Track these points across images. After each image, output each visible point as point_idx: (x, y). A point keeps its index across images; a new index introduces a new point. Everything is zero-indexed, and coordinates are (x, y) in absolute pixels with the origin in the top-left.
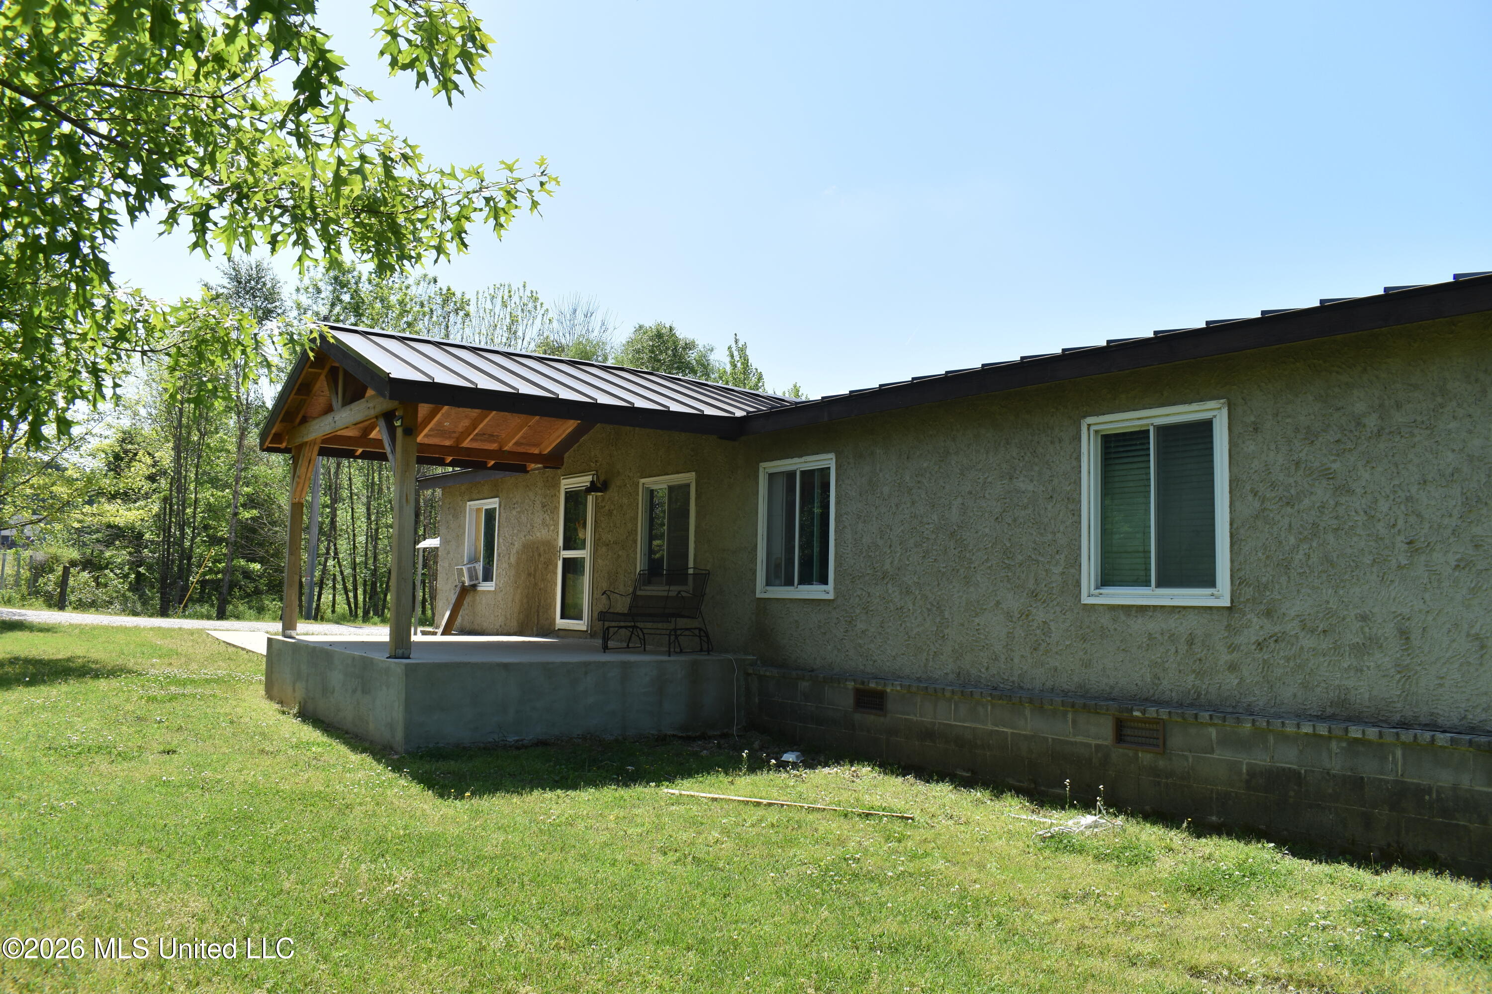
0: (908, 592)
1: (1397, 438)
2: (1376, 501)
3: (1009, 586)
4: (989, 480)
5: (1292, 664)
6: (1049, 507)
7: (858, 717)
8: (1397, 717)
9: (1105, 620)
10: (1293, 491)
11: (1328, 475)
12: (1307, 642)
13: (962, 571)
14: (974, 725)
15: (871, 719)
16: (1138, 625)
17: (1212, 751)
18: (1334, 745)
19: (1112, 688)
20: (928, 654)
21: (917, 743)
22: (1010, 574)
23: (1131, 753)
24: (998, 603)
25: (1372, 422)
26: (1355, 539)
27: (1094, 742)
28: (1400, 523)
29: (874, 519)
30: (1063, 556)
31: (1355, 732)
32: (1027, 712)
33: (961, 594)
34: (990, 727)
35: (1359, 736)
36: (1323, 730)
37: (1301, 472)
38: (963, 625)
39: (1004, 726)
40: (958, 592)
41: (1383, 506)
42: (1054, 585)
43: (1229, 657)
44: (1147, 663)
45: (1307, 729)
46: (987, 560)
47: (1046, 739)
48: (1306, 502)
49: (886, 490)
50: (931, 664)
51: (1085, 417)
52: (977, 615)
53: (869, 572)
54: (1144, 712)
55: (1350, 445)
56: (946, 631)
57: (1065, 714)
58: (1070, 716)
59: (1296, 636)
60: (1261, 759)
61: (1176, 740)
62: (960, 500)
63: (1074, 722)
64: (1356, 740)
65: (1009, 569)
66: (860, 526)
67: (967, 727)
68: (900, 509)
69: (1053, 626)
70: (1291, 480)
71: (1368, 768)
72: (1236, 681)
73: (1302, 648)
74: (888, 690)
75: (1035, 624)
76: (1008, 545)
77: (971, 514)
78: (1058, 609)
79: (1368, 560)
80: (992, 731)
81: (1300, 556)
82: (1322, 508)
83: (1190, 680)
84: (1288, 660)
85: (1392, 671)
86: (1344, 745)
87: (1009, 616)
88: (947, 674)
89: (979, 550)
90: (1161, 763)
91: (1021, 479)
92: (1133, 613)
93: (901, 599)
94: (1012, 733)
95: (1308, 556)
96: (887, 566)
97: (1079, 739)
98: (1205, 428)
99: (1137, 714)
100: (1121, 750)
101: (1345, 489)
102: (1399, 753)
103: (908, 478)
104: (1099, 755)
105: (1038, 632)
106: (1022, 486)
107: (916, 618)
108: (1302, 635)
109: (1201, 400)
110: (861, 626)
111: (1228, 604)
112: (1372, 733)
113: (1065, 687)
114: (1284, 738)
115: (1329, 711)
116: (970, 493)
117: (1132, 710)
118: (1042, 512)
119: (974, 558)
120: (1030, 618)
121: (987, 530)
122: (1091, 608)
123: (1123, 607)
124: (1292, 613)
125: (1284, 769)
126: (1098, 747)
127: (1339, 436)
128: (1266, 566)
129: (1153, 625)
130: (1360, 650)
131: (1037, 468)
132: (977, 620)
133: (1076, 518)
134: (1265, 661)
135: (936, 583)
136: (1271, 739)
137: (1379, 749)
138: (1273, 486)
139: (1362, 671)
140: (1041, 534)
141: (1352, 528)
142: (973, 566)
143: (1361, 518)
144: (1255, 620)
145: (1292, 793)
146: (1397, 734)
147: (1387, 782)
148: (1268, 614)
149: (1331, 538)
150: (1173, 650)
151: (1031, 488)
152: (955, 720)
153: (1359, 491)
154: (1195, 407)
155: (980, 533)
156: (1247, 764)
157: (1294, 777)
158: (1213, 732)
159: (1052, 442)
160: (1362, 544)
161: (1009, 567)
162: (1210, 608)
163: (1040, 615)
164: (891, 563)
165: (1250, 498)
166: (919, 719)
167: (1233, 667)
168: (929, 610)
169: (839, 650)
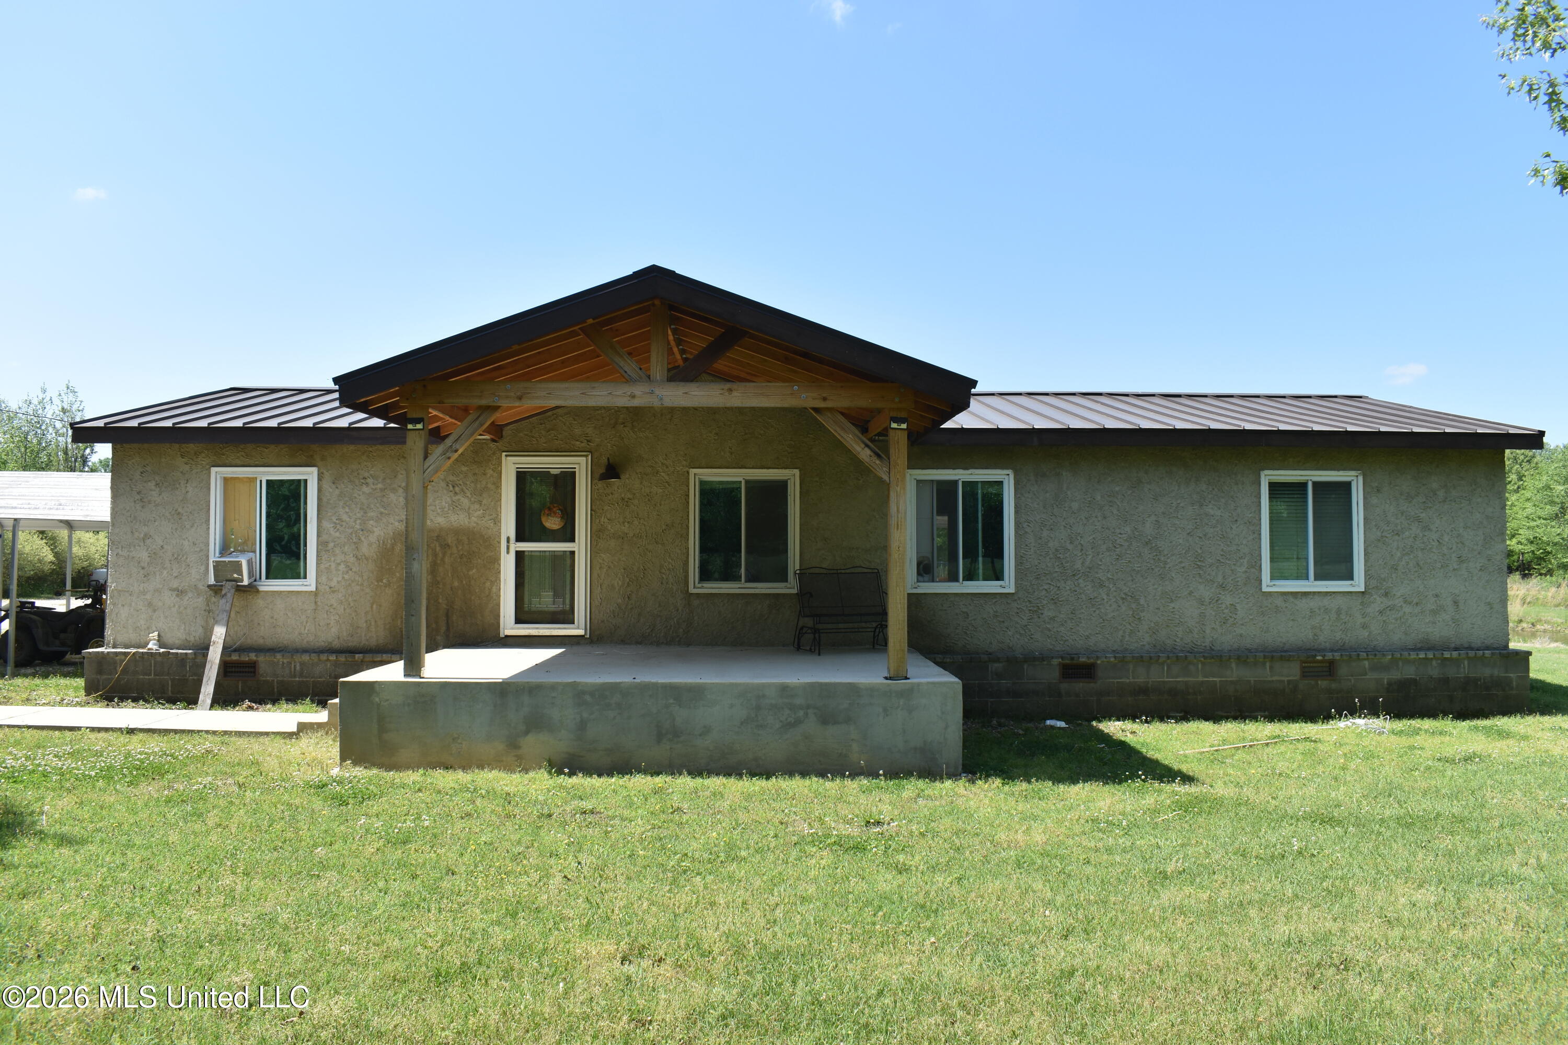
0: (1102, 585)
1: (1453, 504)
2: (1442, 535)
3: (1200, 580)
4: (1181, 505)
5: (1399, 622)
6: (1234, 527)
7: (1064, 686)
8: (1453, 645)
9: (1279, 601)
10: (1399, 527)
11: (1419, 520)
12: (1407, 609)
13: (1156, 570)
14: (1186, 679)
15: (1080, 686)
16: (1303, 604)
17: (1366, 674)
18: (1434, 663)
19: (1284, 644)
20: (1124, 632)
21: (1129, 699)
22: (1201, 572)
23: (1313, 682)
24: (1191, 593)
25: (1441, 494)
26: (1432, 554)
27: (1286, 679)
28: (1454, 547)
29: (1062, 527)
30: (1245, 561)
31: (1447, 655)
32: (1233, 665)
33: (1156, 586)
34: (1201, 679)
35: (1449, 656)
36: (1430, 655)
37: (1404, 517)
38: (1158, 609)
39: (1213, 677)
40: (1154, 585)
41: (1446, 538)
42: (1239, 579)
43: (1363, 620)
44: (1309, 627)
45: (1422, 655)
46: (1181, 562)
47: (1249, 681)
48: (1407, 533)
49: (1075, 505)
50: (1127, 638)
51: (1263, 470)
52: (1172, 601)
53: (1057, 570)
54: (1324, 656)
55: (1430, 505)
56: (1142, 614)
57: (1264, 664)
58: (1268, 665)
59: (1401, 607)
60: (1395, 675)
61: (1343, 671)
62: (1153, 518)
63: (1271, 668)
64: (1446, 659)
65: (1200, 568)
66: (1045, 533)
67: (1179, 681)
68: (1091, 521)
69: (1238, 607)
70: (1398, 521)
71: (1451, 672)
72: (1367, 634)
73: (1405, 613)
74: (1099, 662)
75: (1224, 606)
76: (1200, 551)
77: (1166, 529)
78: (1242, 595)
79: (1439, 565)
80: (1202, 681)
81: (1403, 563)
82: (1415, 538)
83: (1338, 636)
84: (1396, 619)
85: (1450, 623)
86: (1439, 661)
87: (1201, 602)
88: (1144, 645)
89: (1173, 555)
90: (1334, 686)
91: (1211, 506)
92: (1299, 596)
93: (1094, 591)
94: (1220, 681)
95: (1408, 563)
96: (1078, 565)
97: (1275, 678)
98: (1346, 487)
99: (1319, 658)
100: (1306, 682)
101: (1427, 528)
102: (1466, 662)
103: (1099, 498)
104: (1290, 686)
105: (1226, 611)
106: (1212, 512)
107: (1111, 606)
108: (1404, 605)
109: (1344, 470)
110: (1048, 613)
111: (1363, 590)
112: (1455, 654)
113: (1248, 646)
114: (1408, 662)
115: (1419, 645)
116: (1164, 513)
117: (1316, 656)
118: (1228, 530)
119: (1169, 561)
120: (1220, 602)
121: (1181, 541)
122: (1270, 594)
123: (1292, 593)
124: (1399, 594)
125: (1408, 679)
126: (1289, 681)
127: (1424, 500)
128: (1384, 568)
129: (1314, 603)
130: (1434, 612)
131: (1223, 500)
132: (1172, 605)
133: (1256, 535)
134: (1384, 621)
135: (1130, 578)
136: (1400, 663)
137: (1456, 662)
138: (1388, 523)
139: (1435, 623)
140: (1228, 545)
141: (1431, 548)
142: (1168, 566)
143: (1435, 544)
144: (1378, 598)
145: (1412, 691)
146: (1467, 653)
147: (1460, 678)
148: (1386, 594)
149: (1420, 554)
150: (1327, 618)
151: (1218, 513)
152: (1167, 678)
153: (1434, 529)
154: (1341, 473)
155: (1174, 543)
156: (1388, 679)
157: (1413, 682)
158: (1366, 663)
159: (1237, 484)
160: (1435, 558)
161: (1199, 567)
162: (1351, 592)
163: (1228, 599)
164: (1083, 563)
165: (1374, 530)
166: (1132, 680)
167: (1364, 626)
168: (1123, 599)
169: (1021, 635)
